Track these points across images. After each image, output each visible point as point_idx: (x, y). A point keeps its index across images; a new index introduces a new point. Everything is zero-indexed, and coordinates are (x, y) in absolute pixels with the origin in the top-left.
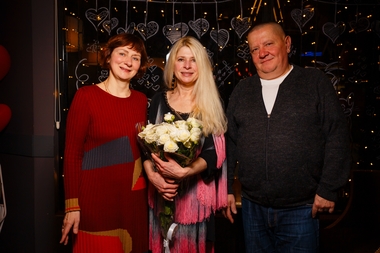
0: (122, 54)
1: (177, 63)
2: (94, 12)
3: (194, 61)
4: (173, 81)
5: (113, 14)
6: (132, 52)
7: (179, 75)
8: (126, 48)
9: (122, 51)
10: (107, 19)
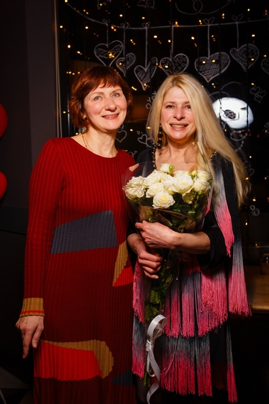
0: (96, 98)
1: (164, 110)
2: (104, 47)
3: (189, 107)
4: (160, 136)
5: (129, 48)
6: (108, 90)
7: (167, 128)
8: (99, 90)
9: (96, 95)
10: (121, 56)
